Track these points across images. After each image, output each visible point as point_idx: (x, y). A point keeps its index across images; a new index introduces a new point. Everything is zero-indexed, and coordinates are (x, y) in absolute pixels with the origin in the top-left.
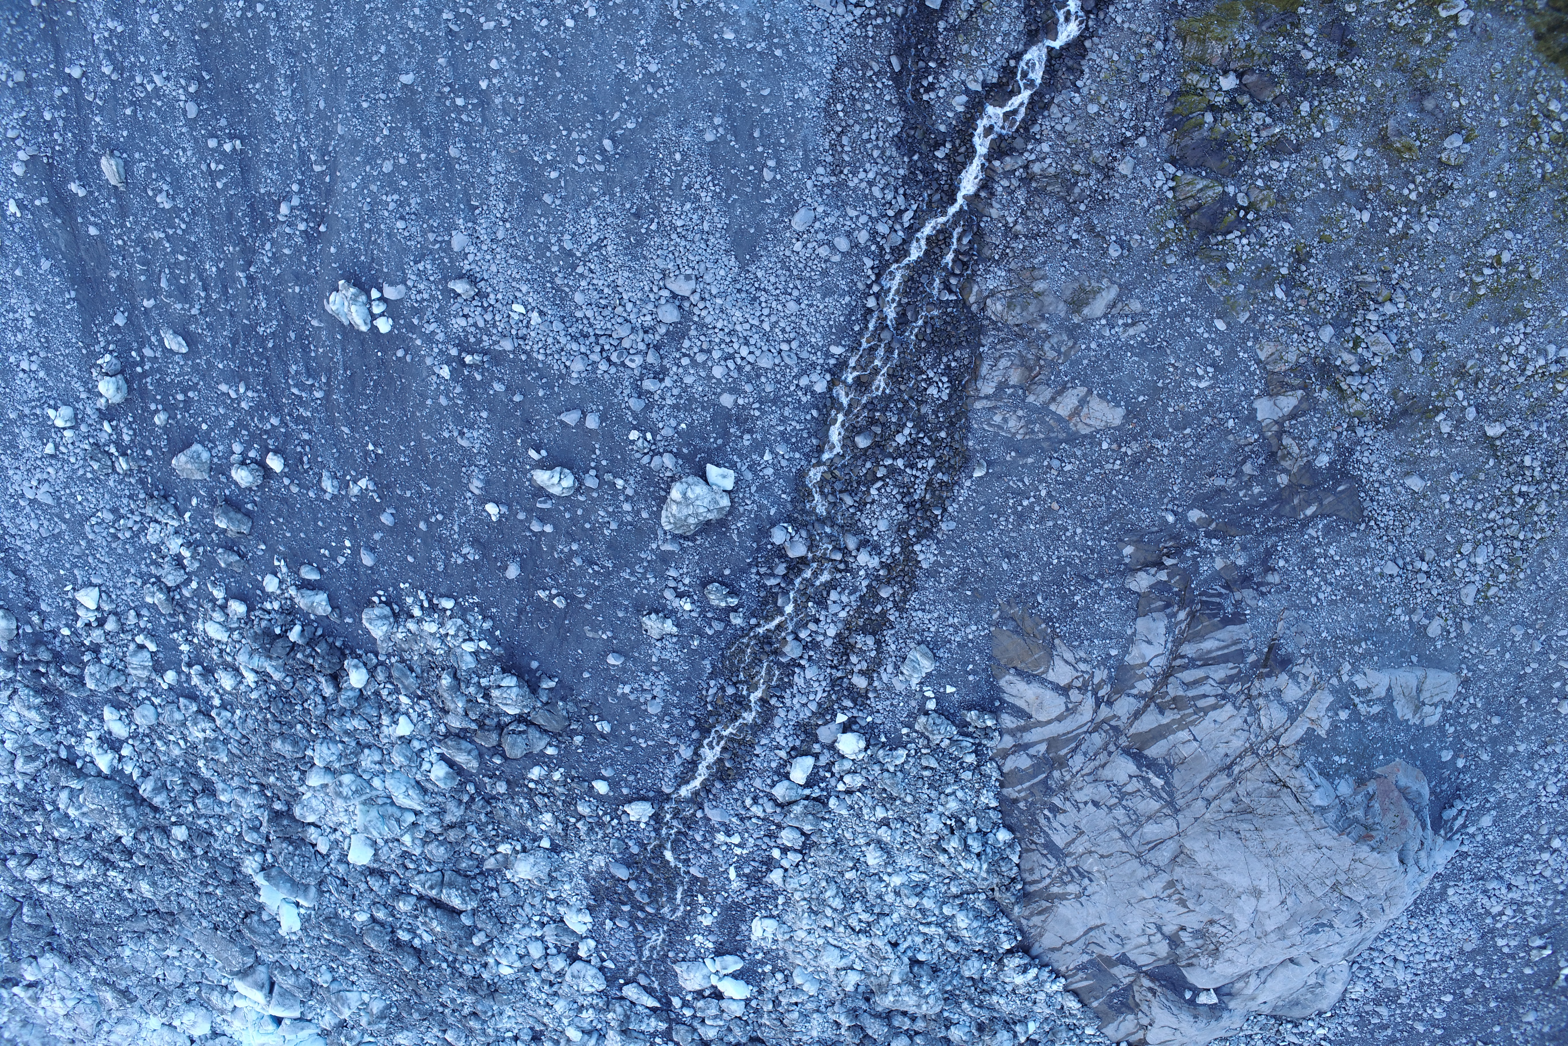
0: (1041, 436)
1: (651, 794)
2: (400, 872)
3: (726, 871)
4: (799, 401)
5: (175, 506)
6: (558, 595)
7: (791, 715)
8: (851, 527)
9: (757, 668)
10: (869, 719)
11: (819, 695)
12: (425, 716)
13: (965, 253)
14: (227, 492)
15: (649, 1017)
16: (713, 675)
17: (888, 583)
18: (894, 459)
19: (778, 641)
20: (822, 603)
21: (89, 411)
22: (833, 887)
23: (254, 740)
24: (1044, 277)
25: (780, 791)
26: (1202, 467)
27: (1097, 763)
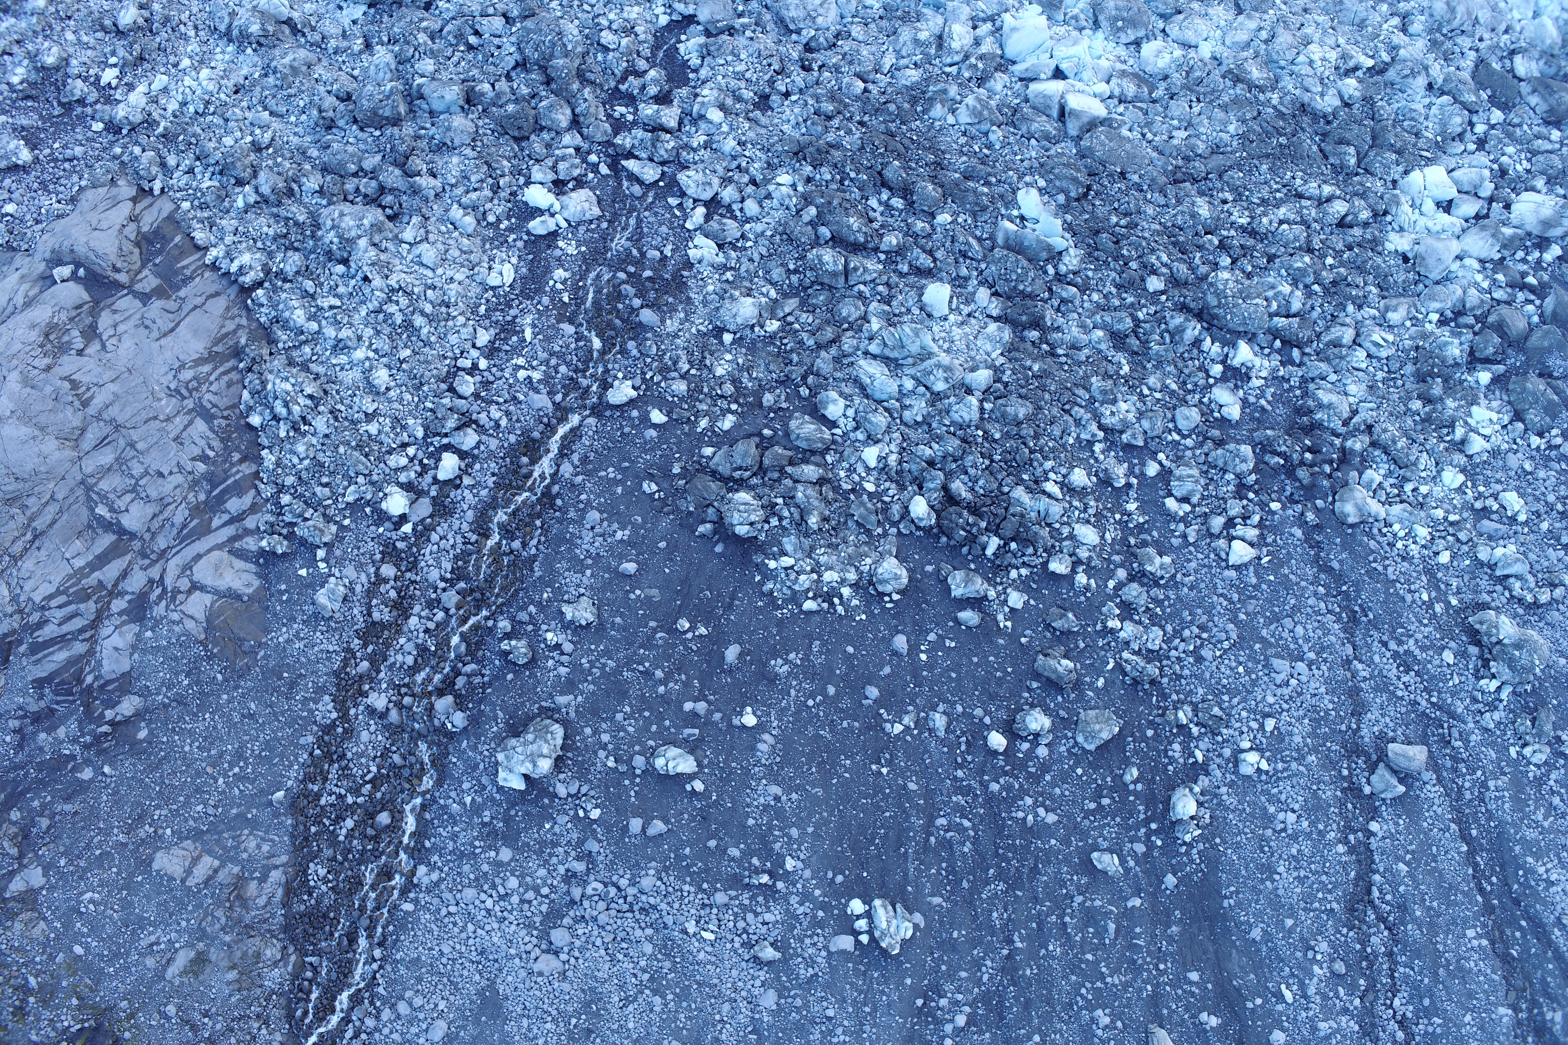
0: (226, 835)
1: (608, 413)
2: (895, 279)
3: (535, 335)
4: (440, 856)
5: (1125, 674)
6: (685, 632)
7: (455, 527)
8: (394, 731)
9: (489, 572)
10: (381, 530)
11: (428, 551)
12: (849, 470)
13: (299, 1000)
14: (1060, 699)
15: (633, 146)
16: (533, 559)
17: (361, 677)
18: (355, 803)
19: (468, 603)
20: (422, 650)
21: (1218, 773)
22: (423, 337)
23: (1055, 411)
24: (229, 983)
25: (469, 439)
26: (83, 820)
27: (161, 517)
